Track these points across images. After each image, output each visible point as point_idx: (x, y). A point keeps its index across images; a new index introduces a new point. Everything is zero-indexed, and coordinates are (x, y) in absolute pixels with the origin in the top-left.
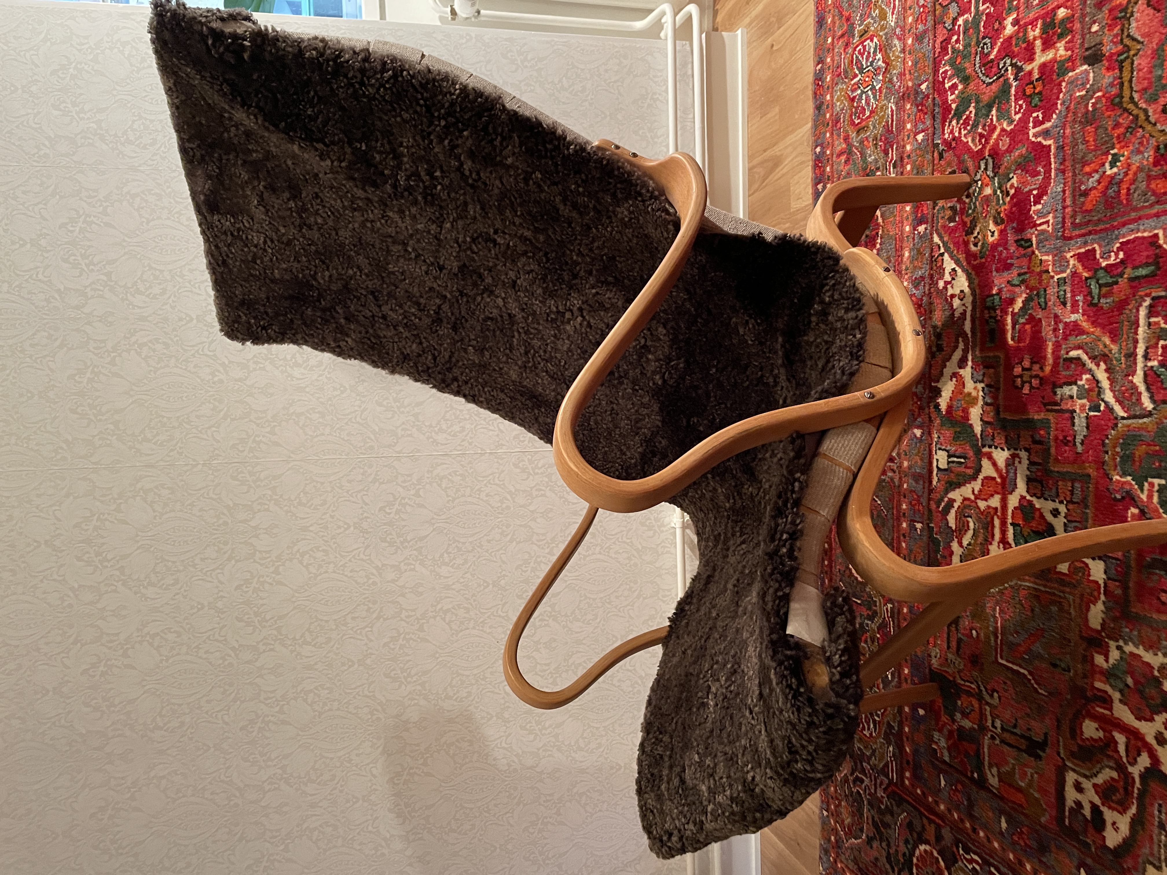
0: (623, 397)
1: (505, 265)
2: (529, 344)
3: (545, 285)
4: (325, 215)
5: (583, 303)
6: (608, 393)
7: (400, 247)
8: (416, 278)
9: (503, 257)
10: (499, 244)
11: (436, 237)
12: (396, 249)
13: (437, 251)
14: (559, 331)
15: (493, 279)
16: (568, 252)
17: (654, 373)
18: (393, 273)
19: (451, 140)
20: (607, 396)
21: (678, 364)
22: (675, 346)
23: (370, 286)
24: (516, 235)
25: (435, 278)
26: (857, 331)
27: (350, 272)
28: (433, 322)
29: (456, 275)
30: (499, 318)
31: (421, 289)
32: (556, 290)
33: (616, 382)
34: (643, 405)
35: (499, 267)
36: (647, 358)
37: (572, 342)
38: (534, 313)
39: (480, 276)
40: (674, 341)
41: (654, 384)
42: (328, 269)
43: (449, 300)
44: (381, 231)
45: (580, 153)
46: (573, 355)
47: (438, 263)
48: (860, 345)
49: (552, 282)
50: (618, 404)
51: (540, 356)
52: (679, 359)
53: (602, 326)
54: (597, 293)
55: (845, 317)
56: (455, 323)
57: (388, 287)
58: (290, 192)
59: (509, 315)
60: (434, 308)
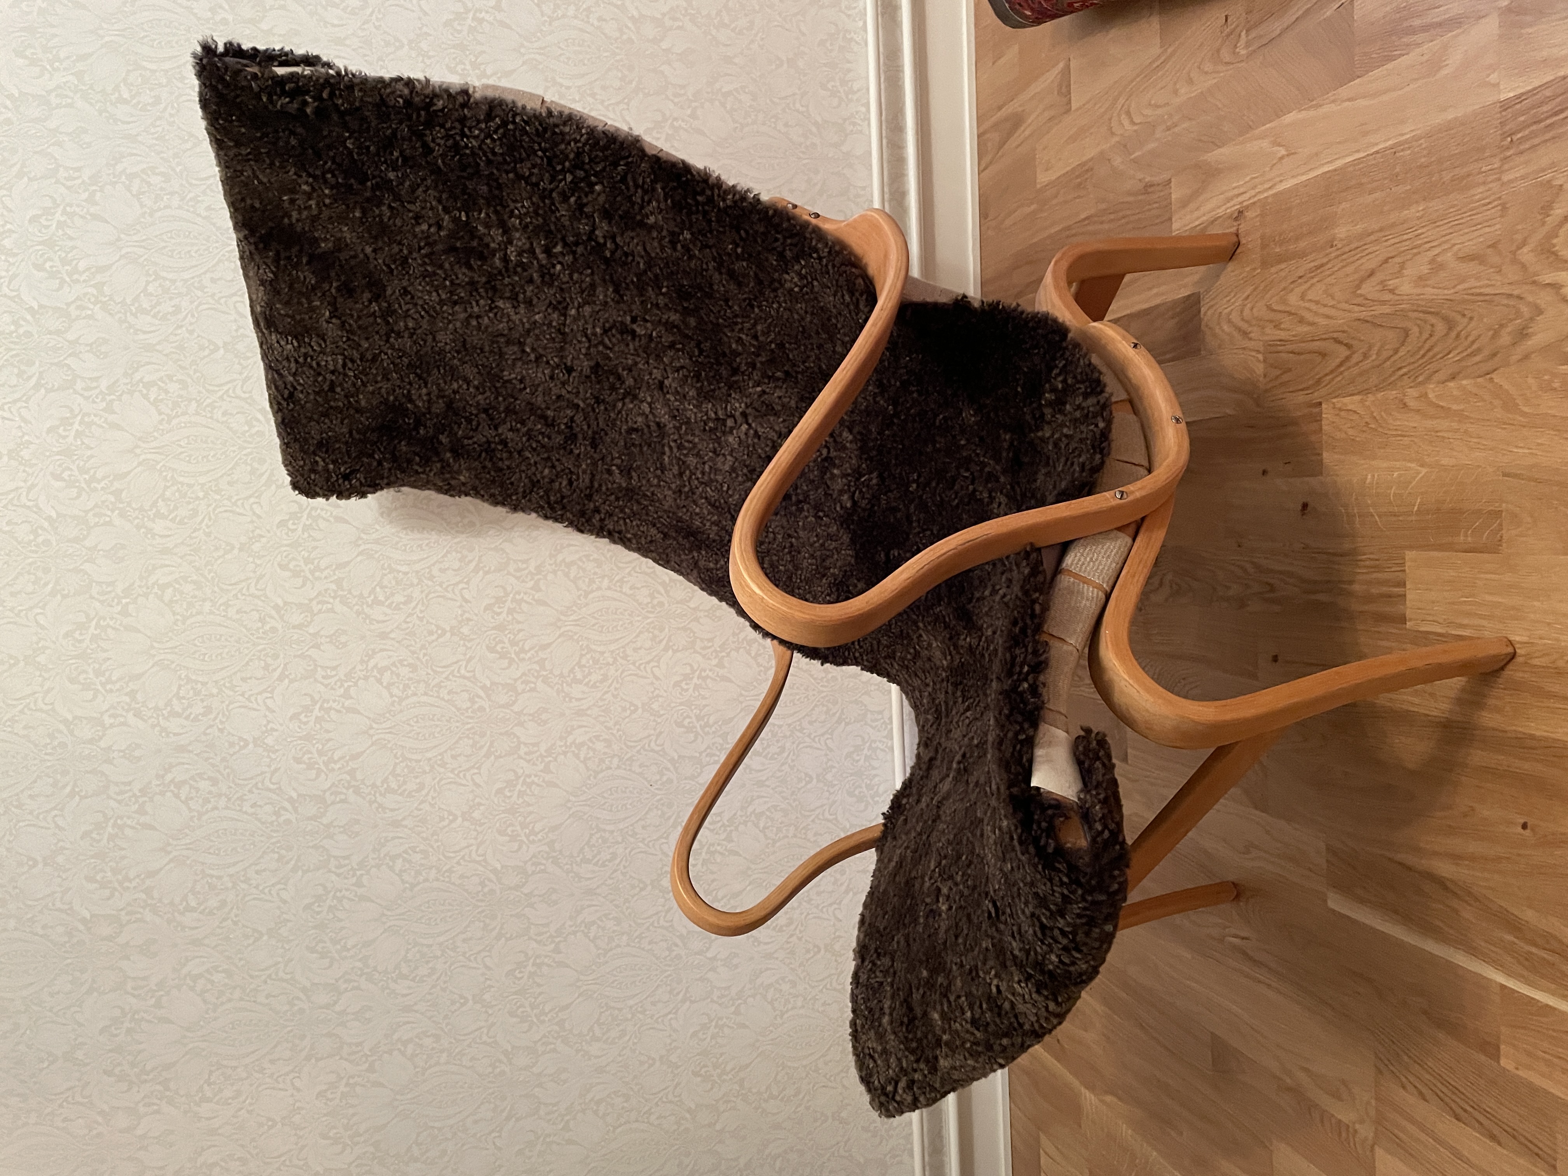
0: (804, 529)
1: (648, 363)
2: (684, 462)
3: (699, 385)
4: (416, 316)
5: (747, 407)
6: (785, 524)
7: (516, 348)
8: (539, 385)
9: (645, 352)
10: (640, 336)
11: (559, 330)
12: (511, 351)
13: (562, 349)
14: (719, 444)
15: (635, 380)
16: (726, 339)
17: (841, 492)
18: (509, 381)
19: (579, 198)
20: (783, 527)
21: (870, 480)
22: (865, 456)
23: (482, 402)
24: (660, 321)
25: (563, 384)
26: (1099, 418)
27: (455, 386)
28: (566, 439)
29: (587, 377)
30: (646, 430)
31: (546, 398)
32: (714, 391)
33: (794, 508)
34: (830, 537)
35: (640, 366)
36: (832, 474)
37: (736, 459)
38: (688, 422)
39: (619, 378)
40: (863, 449)
41: (842, 507)
42: (426, 386)
43: (583, 410)
44: (490, 330)
45: (739, 204)
46: (737, 476)
47: (565, 364)
48: (1105, 435)
49: (708, 380)
50: (798, 538)
51: (697, 479)
52: (871, 473)
53: (773, 435)
54: (764, 392)
55: (1084, 404)
56: (593, 438)
57: (504, 400)
58: (371, 292)
59: (658, 424)
60: (565, 421)
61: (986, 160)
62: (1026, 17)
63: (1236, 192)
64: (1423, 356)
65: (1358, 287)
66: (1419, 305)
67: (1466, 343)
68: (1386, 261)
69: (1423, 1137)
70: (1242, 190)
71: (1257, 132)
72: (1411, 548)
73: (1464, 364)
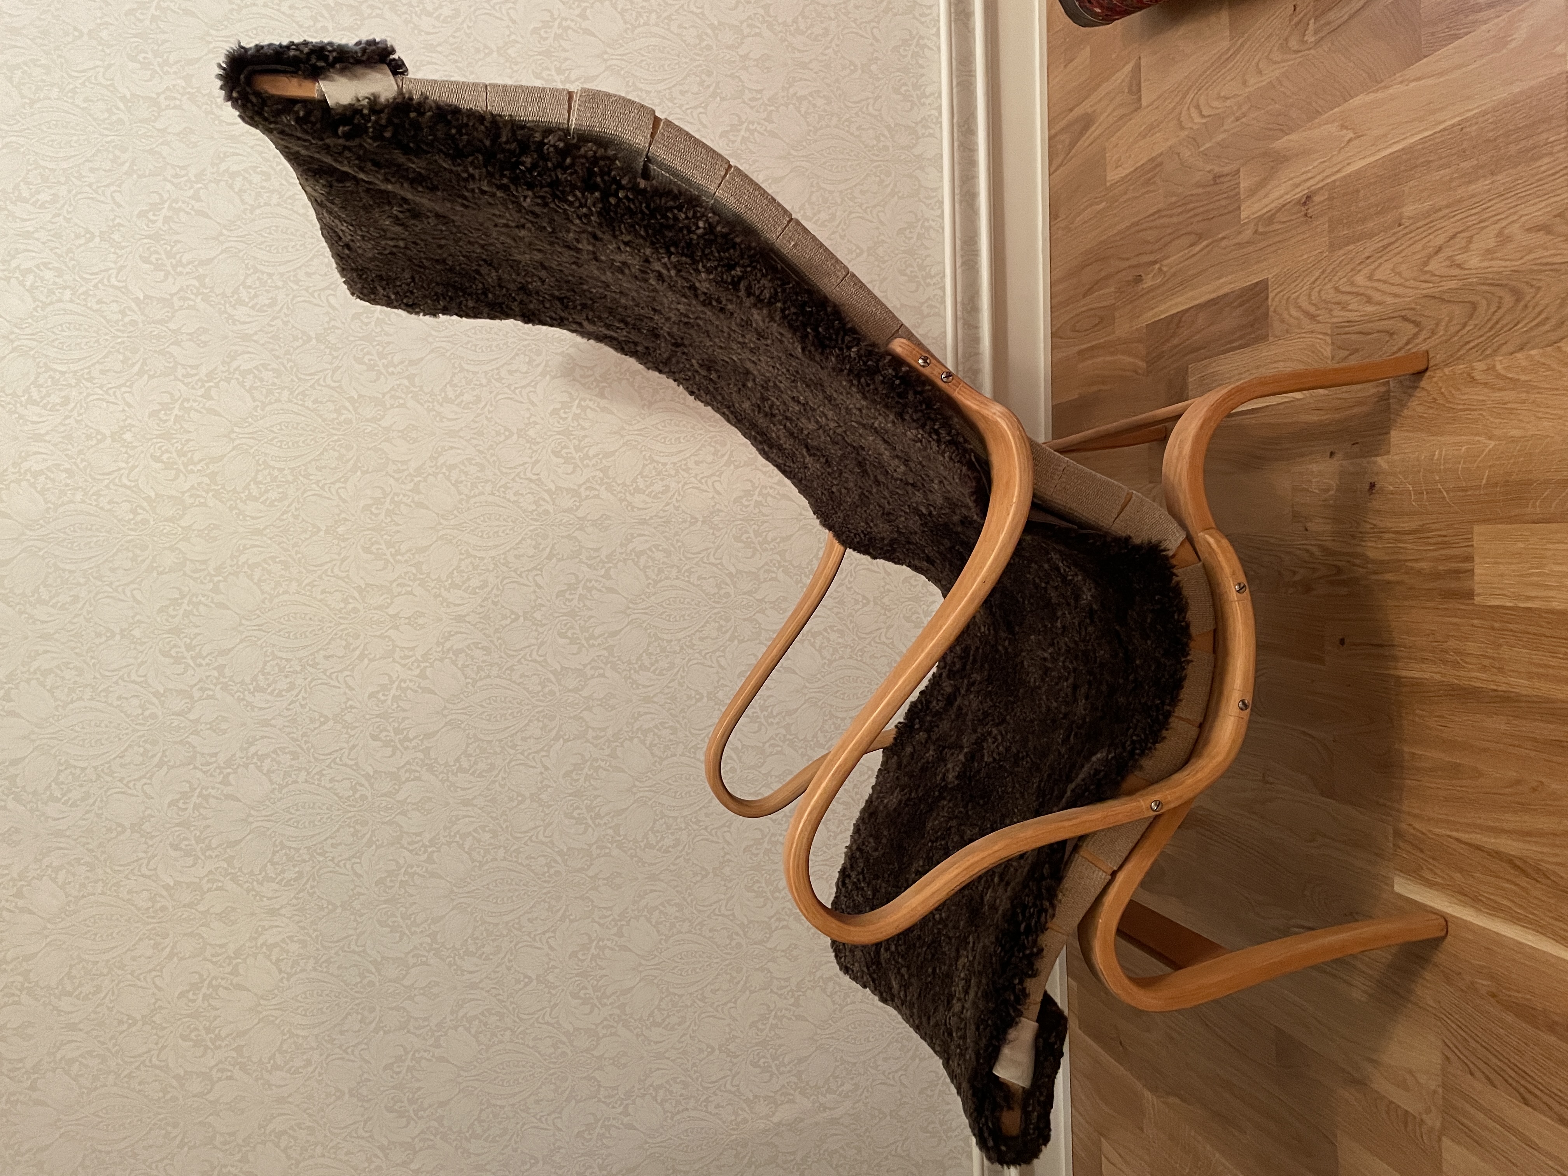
61: (1057, 161)
62: (1096, 15)
63: (1304, 177)
64: (1491, 328)
65: (1426, 264)
66: (1487, 279)
67: (1534, 314)
68: (1453, 237)
69: (1491, 1124)
70: (1310, 175)
71: (1324, 116)
72: (1479, 522)
73: (1533, 334)
